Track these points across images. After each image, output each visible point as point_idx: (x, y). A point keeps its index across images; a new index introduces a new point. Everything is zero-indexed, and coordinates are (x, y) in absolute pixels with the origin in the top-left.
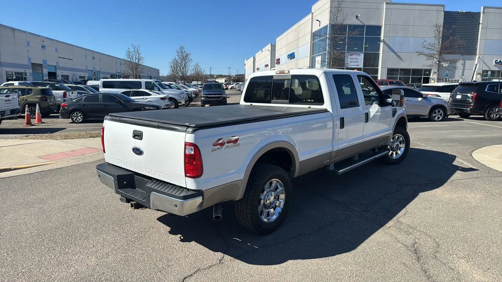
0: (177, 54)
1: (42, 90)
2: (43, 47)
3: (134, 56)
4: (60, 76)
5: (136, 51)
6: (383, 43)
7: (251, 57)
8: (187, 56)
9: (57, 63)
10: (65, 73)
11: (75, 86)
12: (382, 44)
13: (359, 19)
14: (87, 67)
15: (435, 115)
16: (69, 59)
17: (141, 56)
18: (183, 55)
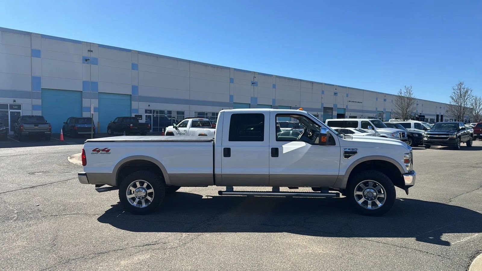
2: (335, 94)
4: (348, 117)
5: (408, 91)
9: (347, 106)
14: (376, 109)
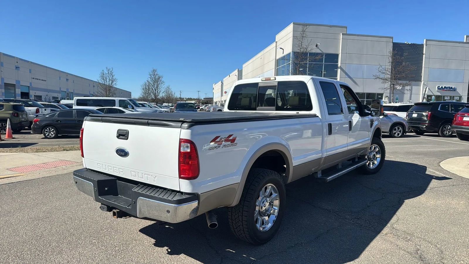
0: (150, 76)
1: (14, 106)
2: (17, 68)
3: (108, 78)
4: (33, 96)
5: (110, 73)
6: (341, 69)
7: (219, 81)
8: (159, 78)
9: (31, 84)
10: (38, 93)
11: (48, 104)
12: (339, 70)
13: (318, 48)
14: (60, 88)
15: (395, 132)
16: (42, 80)
17: (114, 77)
18: (155, 77)
